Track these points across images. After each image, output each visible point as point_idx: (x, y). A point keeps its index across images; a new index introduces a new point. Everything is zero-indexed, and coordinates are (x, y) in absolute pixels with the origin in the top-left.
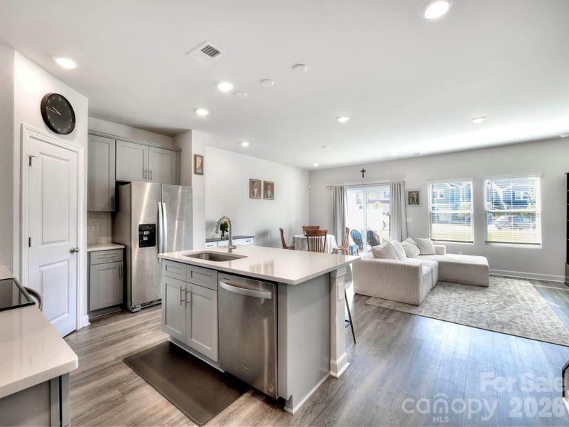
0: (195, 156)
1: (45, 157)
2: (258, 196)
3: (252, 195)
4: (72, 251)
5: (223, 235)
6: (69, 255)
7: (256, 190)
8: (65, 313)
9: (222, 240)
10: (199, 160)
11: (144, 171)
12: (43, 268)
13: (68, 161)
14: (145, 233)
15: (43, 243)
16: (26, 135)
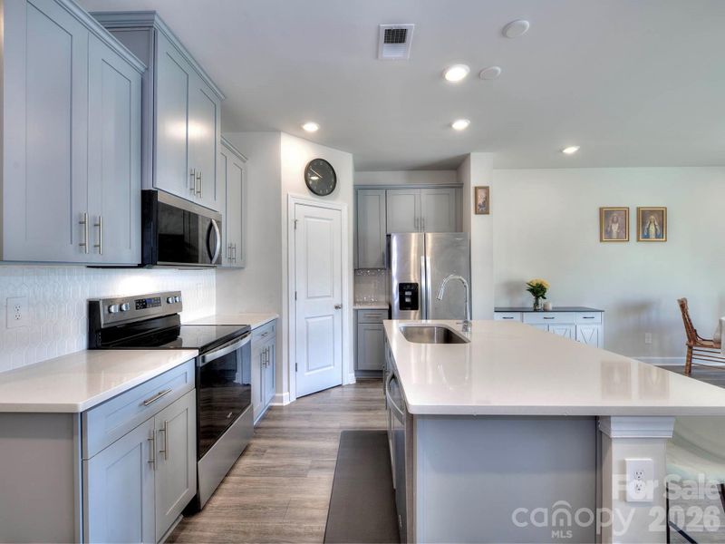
0: (476, 188)
1: (308, 219)
2: (624, 236)
3: (605, 235)
4: (337, 307)
5: (536, 304)
6: (334, 311)
7: (615, 228)
8: (330, 365)
9: (535, 311)
10: (481, 194)
11: (416, 220)
12: (308, 320)
13: (331, 220)
14: (407, 293)
15: (308, 298)
16: (292, 202)
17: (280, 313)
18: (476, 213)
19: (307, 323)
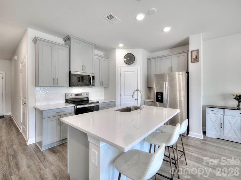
1: (125, 72)
6: (134, 101)
11: (170, 68)
14: (159, 96)
15: (125, 96)
16: (119, 68)
17: (116, 99)
18: (192, 63)
19: (125, 103)
